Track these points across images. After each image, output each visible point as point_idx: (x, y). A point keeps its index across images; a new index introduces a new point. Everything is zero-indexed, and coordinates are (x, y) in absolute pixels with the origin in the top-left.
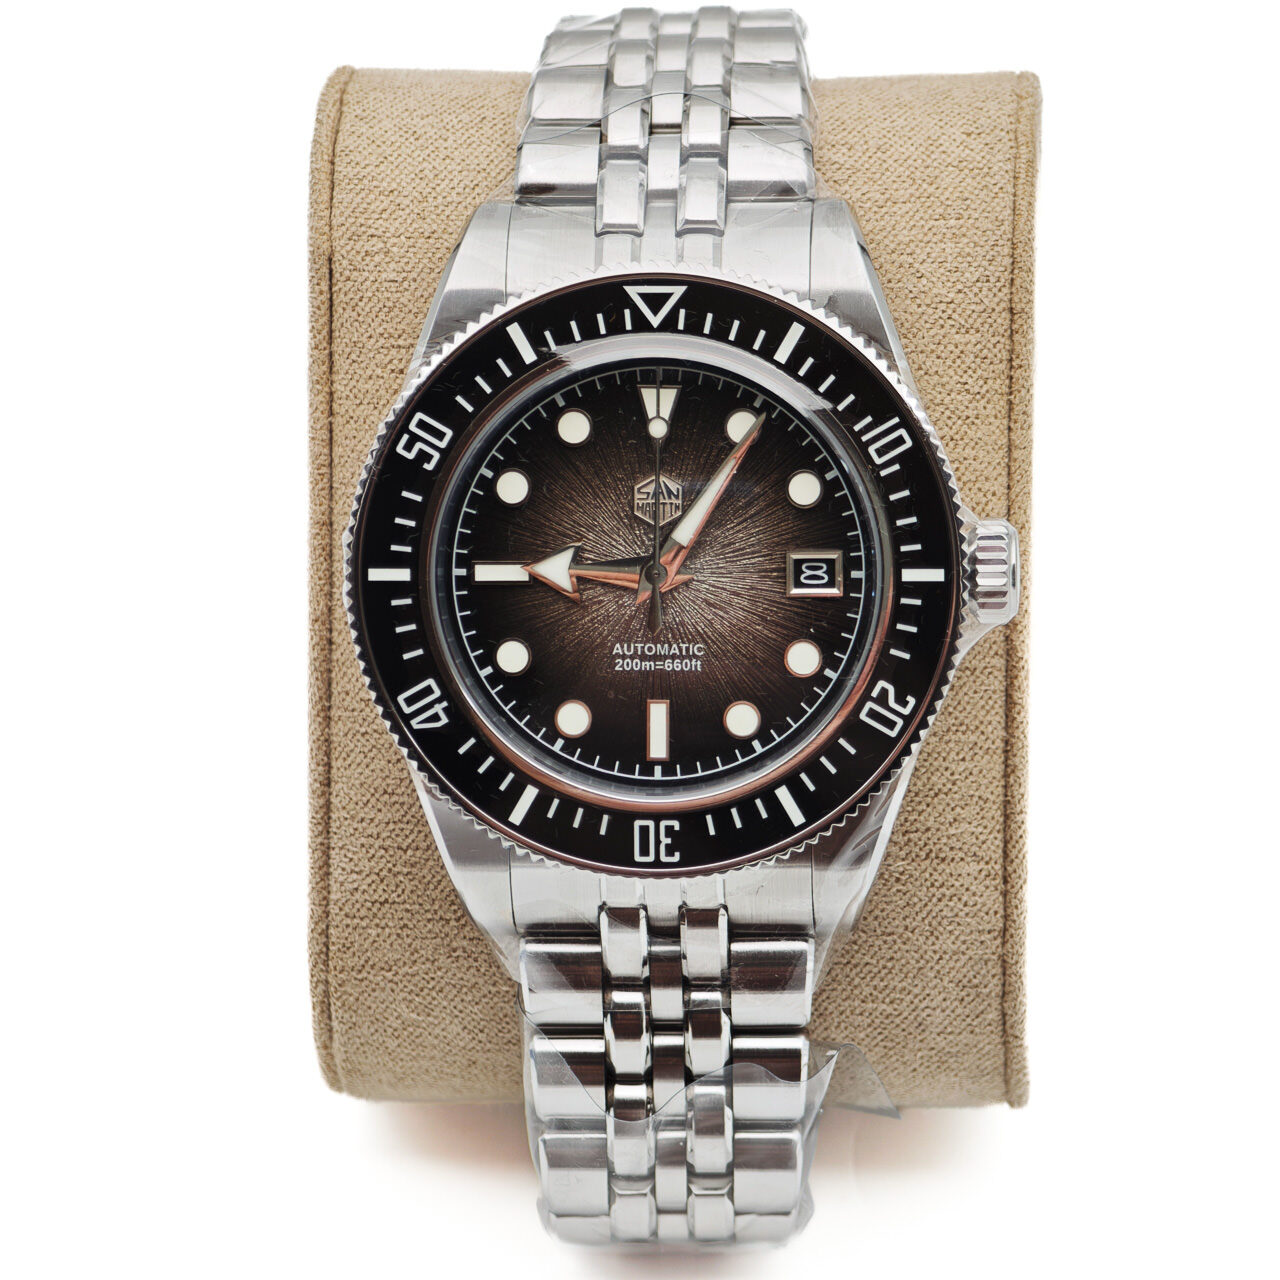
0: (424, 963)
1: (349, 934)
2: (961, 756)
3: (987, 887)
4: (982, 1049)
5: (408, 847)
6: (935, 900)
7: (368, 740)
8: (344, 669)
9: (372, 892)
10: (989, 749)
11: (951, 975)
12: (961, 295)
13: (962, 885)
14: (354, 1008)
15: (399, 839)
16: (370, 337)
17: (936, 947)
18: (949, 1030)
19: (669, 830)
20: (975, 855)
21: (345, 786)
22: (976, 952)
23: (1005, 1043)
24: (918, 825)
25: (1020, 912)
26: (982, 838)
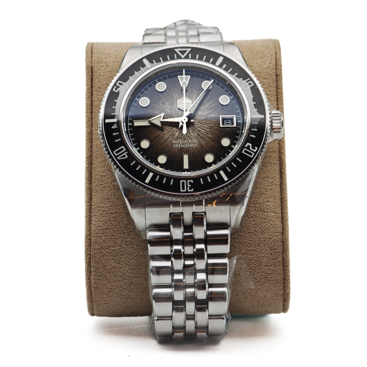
0: (118, 246)
1: (97, 239)
2: (269, 185)
3: (277, 220)
4: (277, 272)
5: (114, 213)
6: (263, 223)
7: (102, 186)
8: (96, 169)
9: (103, 226)
10: (276, 184)
11: (268, 245)
12: (263, 71)
13: (270, 219)
14: (98, 262)
15: (112, 211)
16: (103, 85)
17: (264, 237)
18: (268, 264)
19: (190, 183)
20: (274, 211)
21: (96, 199)
22: (275, 238)
23: (284, 270)
24: (257, 202)
25: (287, 227)
26: (275, 207)
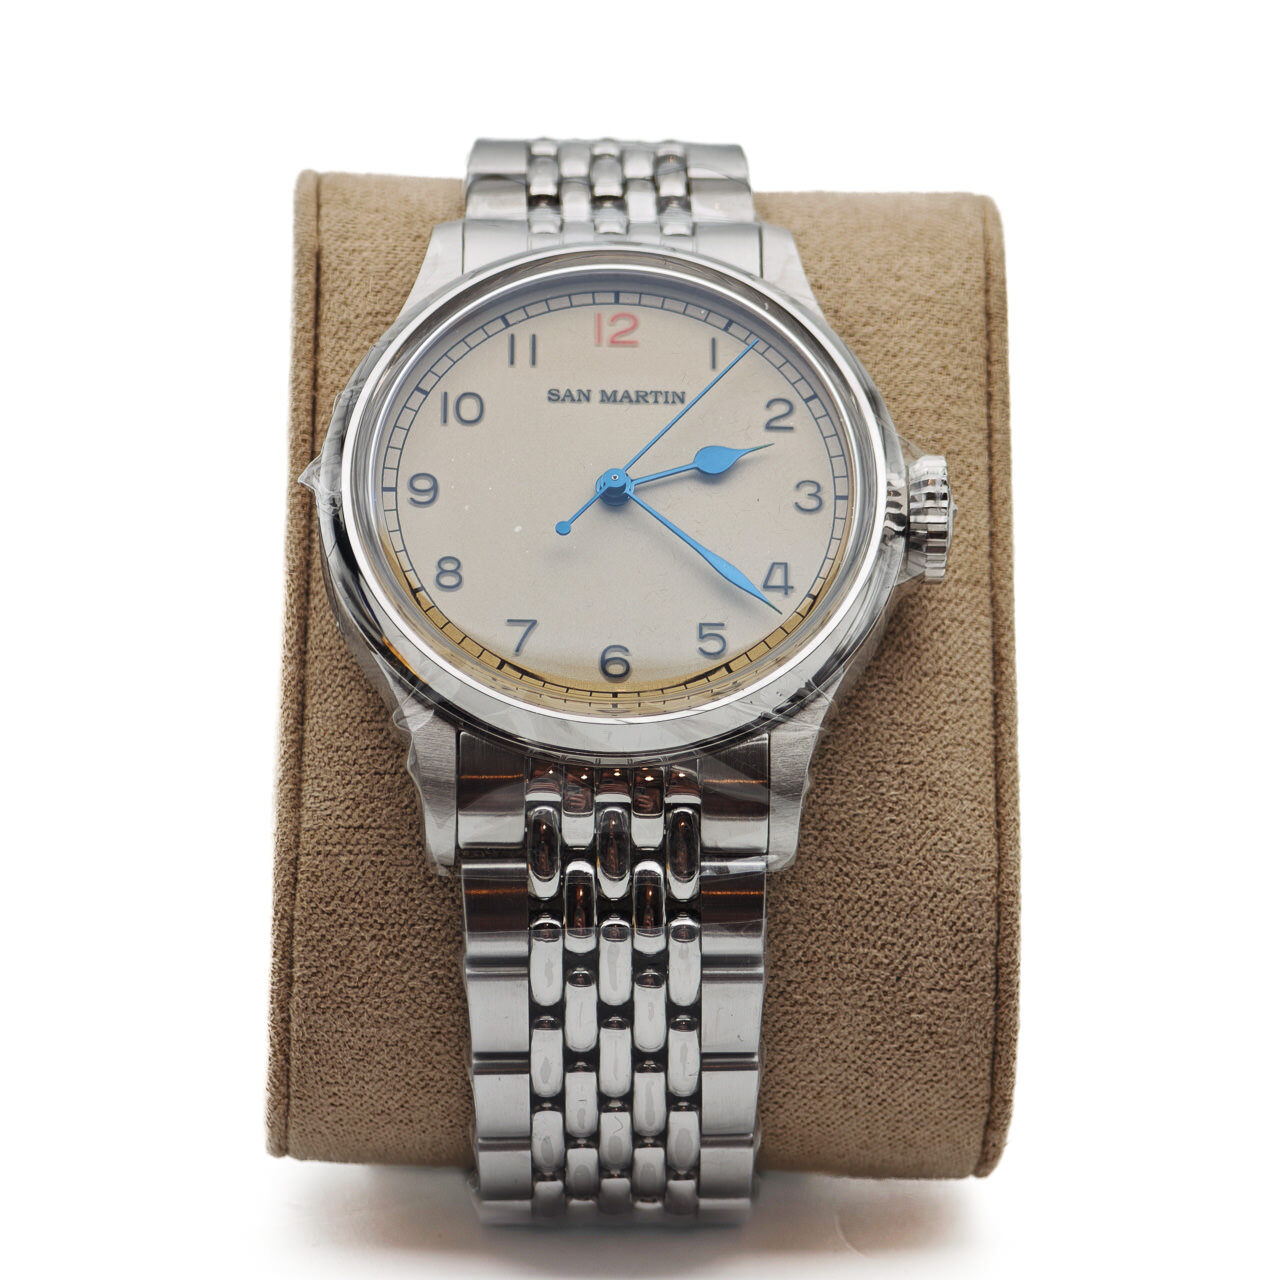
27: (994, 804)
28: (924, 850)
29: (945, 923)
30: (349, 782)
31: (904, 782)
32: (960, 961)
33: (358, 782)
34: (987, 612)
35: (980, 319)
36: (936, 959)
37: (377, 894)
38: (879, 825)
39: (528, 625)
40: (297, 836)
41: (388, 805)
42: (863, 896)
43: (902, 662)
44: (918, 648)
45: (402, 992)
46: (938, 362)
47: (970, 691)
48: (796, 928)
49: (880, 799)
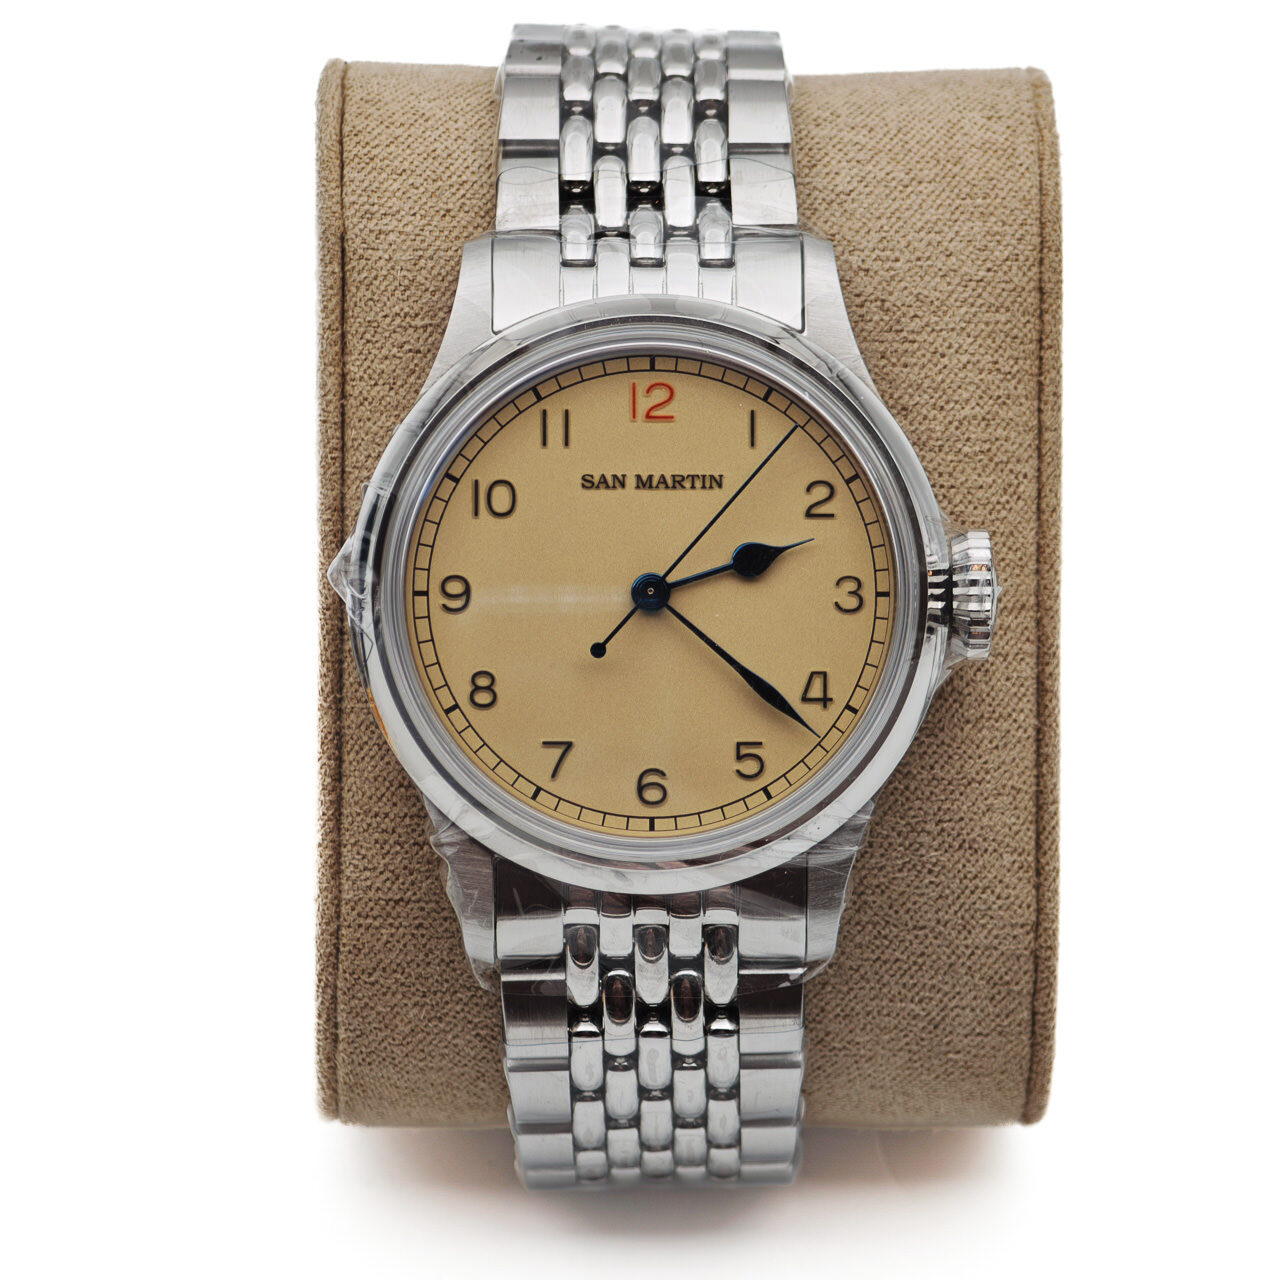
27: (1034, 852)
28: (963, 910)
29: (982, 979)
30: (388, 852)
31: (943, 842)
32: (997, 1010)
33: (397, 853)
34: (1032, 638)
35: (1033, 299)
36: (973, 1010)
37: (418, 965)
38: (917, 887)
39: (564, 748)
40: (338, 906)
41: (427, 878)
42: (901, 957)
43: (944, 710)
44: (960, 693)
45: (446, 1047)
46: (988, 358)
47: (1013, 732)
48: (834, 988)
49: (920, 861)
